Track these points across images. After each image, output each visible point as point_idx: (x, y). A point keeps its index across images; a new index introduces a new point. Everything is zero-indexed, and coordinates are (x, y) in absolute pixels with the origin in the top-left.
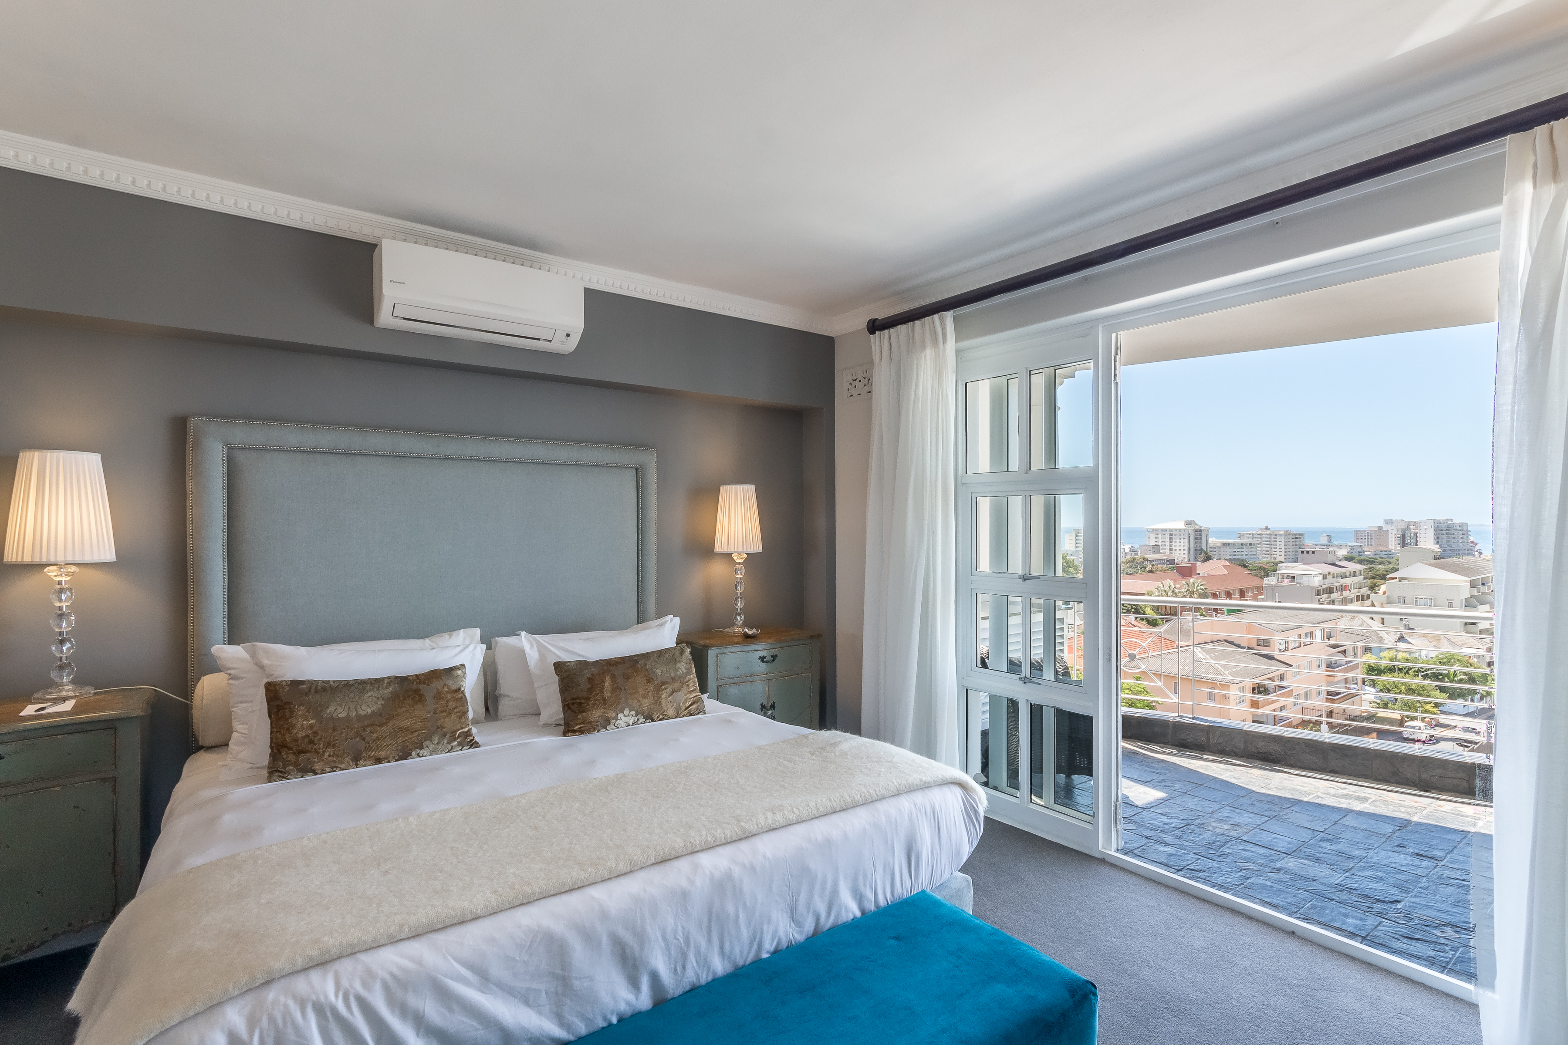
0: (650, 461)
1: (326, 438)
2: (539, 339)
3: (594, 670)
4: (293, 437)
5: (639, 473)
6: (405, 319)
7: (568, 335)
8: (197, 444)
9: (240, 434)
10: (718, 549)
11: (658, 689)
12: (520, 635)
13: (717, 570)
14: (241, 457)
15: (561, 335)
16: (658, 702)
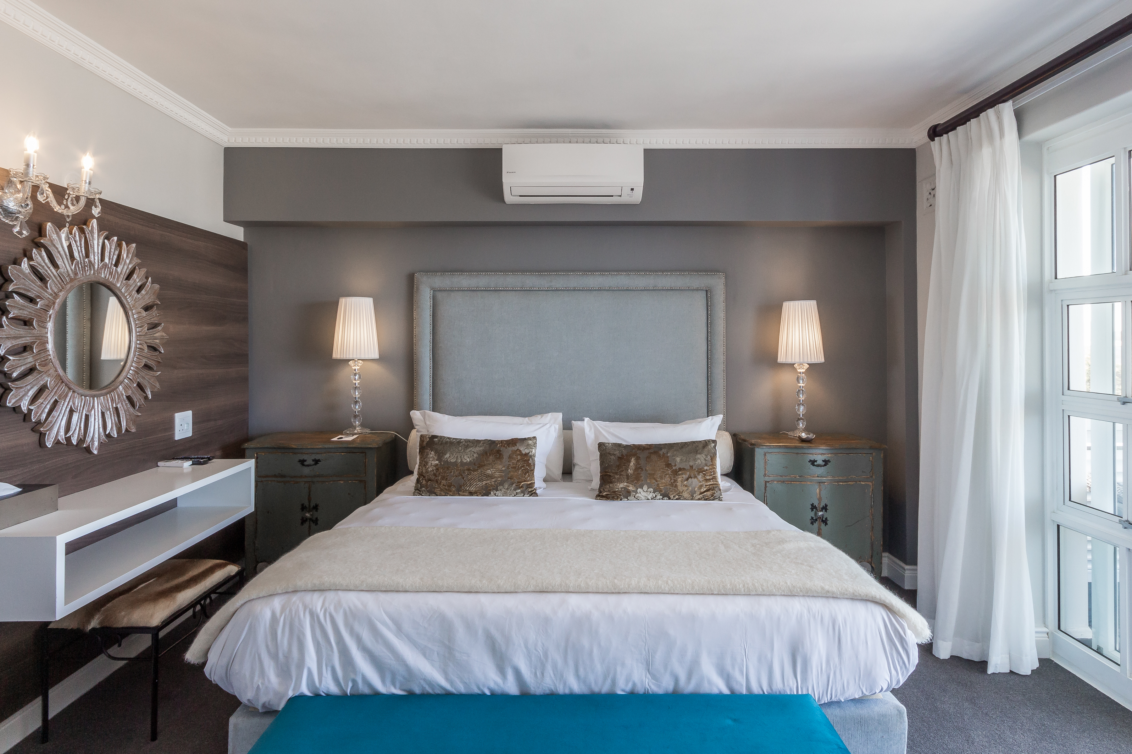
0: (718, 284)
1: (482, 281)
2: (612, 196)
3: (625, 452)
4: (465, 281)
5: (708, 293)
6: (520, 196)
7: (632, 189)
8: (418, 289)
9: (439, 281)
10: (781, 359)
11: (676, 473)
12: (584, 420)
13: (786, 378)
14: (439, 295)
15: (627, 191)
16: (674, 484)
